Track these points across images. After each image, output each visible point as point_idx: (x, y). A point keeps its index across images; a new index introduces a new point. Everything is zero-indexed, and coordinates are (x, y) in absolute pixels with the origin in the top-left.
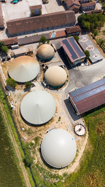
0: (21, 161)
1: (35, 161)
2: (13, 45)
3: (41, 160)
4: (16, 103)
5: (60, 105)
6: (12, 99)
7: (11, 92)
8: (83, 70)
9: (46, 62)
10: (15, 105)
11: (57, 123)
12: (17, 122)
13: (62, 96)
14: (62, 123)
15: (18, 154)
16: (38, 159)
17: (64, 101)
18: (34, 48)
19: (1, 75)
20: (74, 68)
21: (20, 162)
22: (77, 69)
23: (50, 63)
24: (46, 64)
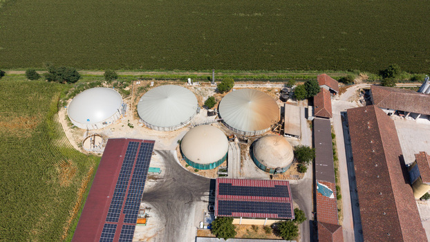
4: (195, 88)
6: (203, 86)
7: (216, 87)
9: (250, 148)
10: (192, 86)
11: (129, 121)
14: (123, 126)
15: (127, 73)
19: (253, 85)
22: (203, 198)
23: (247, 154)
24: (245, 147)
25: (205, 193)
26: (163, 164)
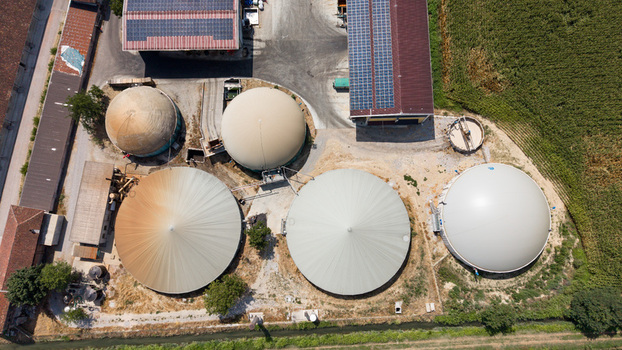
0: (489, 341)
1: (505, 299)
2: (41, 237)
3: (504, 281)
4: (299, 303)
5: (368, 160)
6: (281, 311)
7: (249, 307)
8: (275, 27)
9: (184, 140)
10: (307, 308)
11: (418, 193)
12: (368, 319)
13: (342, 140)
14: (425, 179)
15: (466, 342)
16: (499, 289)
17: (359, 139)
18: (97, 159)
19: (164, 322)
20: (255, 53)
21: (493, 344)
22: (263, 45)
23: (191, 126)
24: (194, 142)
25: (259, 53)
26: (333, 100)
